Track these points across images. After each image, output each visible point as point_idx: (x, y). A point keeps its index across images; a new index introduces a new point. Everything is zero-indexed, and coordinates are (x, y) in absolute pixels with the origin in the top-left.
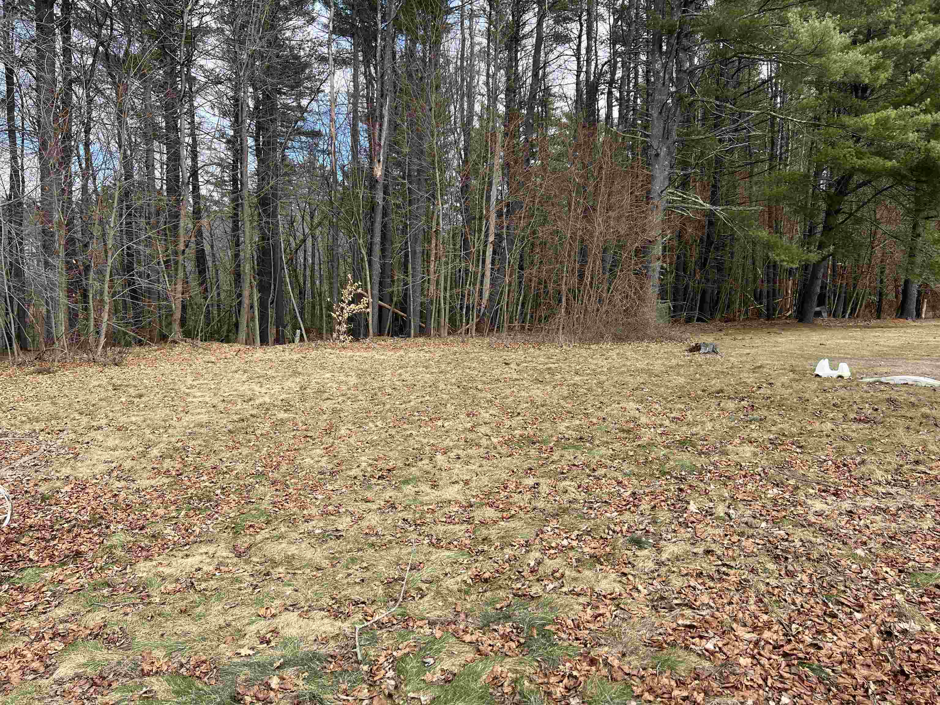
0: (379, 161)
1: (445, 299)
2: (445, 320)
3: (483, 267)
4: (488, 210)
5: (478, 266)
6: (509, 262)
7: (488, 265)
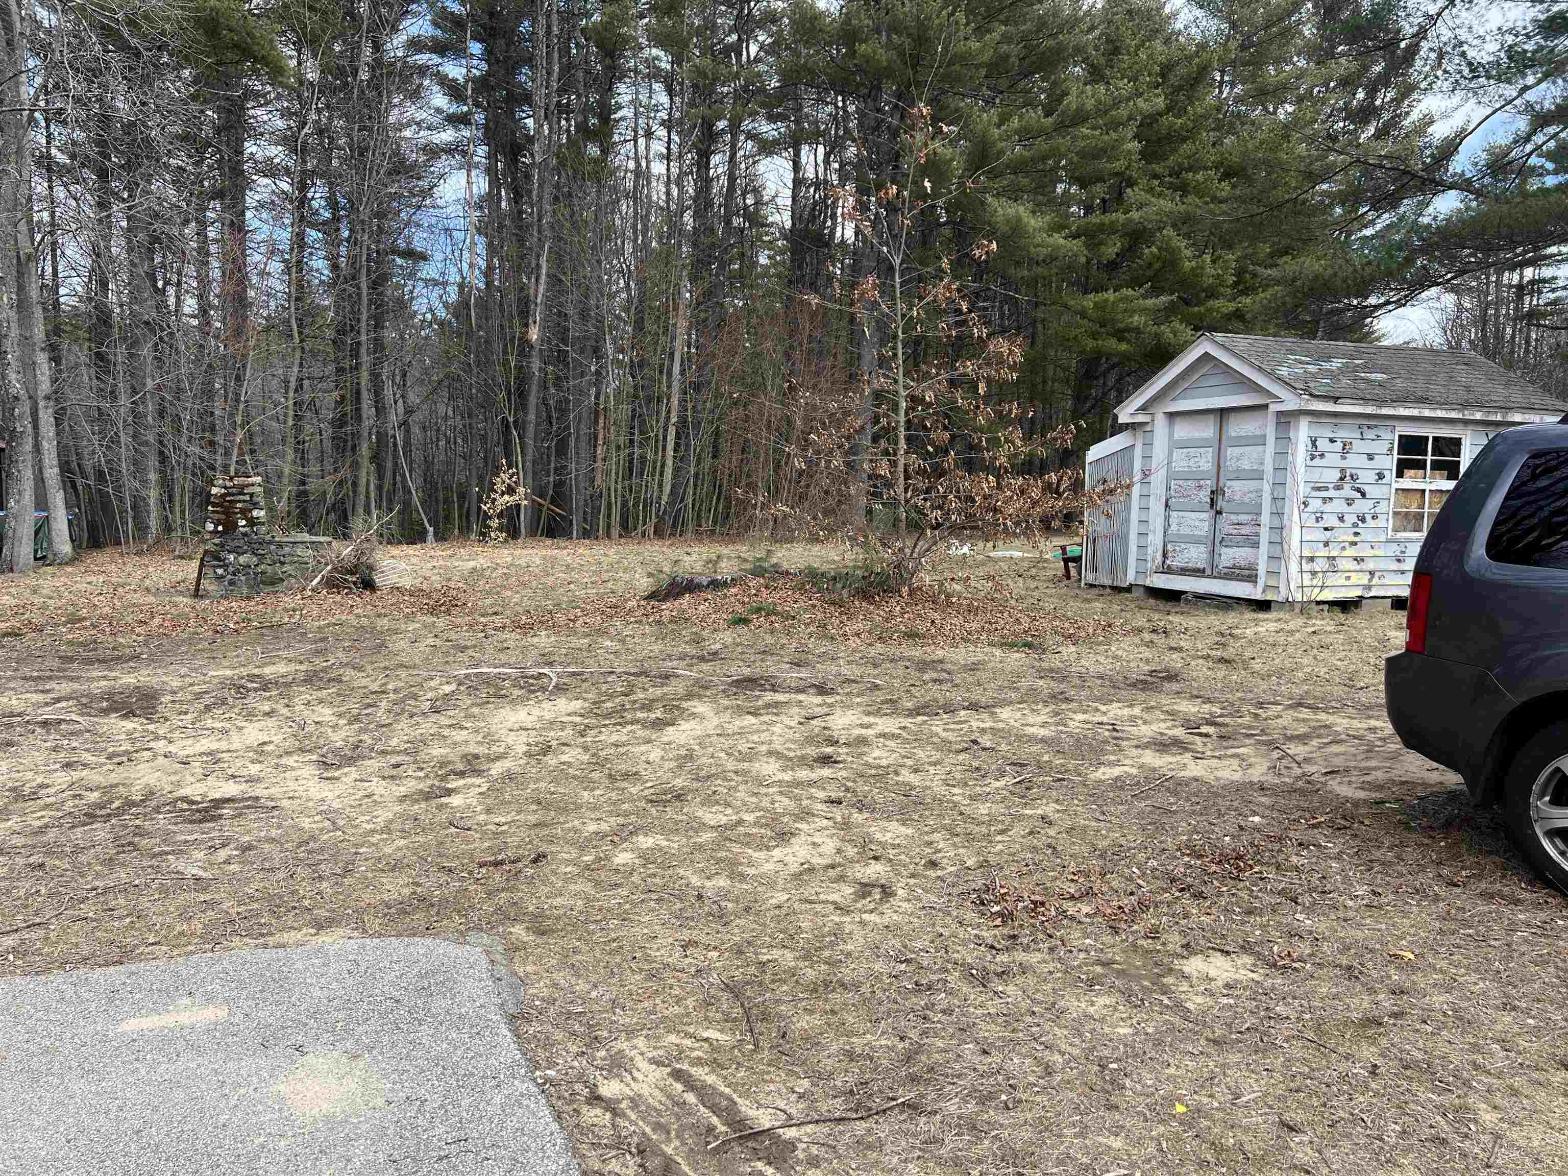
0: (535, 322)
1: (616, 491)
2: (616, 518)
3: (664, 455)
4: (669, 387)
5: (656, 453)
6: (695, 450)
7: (670, 452)
